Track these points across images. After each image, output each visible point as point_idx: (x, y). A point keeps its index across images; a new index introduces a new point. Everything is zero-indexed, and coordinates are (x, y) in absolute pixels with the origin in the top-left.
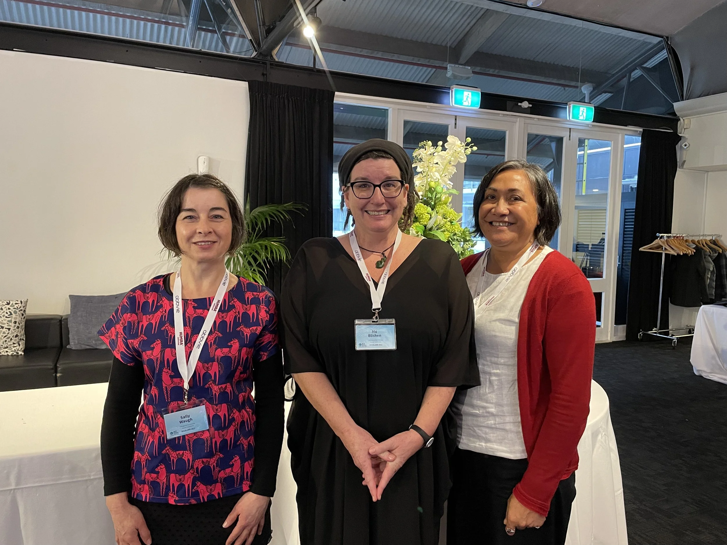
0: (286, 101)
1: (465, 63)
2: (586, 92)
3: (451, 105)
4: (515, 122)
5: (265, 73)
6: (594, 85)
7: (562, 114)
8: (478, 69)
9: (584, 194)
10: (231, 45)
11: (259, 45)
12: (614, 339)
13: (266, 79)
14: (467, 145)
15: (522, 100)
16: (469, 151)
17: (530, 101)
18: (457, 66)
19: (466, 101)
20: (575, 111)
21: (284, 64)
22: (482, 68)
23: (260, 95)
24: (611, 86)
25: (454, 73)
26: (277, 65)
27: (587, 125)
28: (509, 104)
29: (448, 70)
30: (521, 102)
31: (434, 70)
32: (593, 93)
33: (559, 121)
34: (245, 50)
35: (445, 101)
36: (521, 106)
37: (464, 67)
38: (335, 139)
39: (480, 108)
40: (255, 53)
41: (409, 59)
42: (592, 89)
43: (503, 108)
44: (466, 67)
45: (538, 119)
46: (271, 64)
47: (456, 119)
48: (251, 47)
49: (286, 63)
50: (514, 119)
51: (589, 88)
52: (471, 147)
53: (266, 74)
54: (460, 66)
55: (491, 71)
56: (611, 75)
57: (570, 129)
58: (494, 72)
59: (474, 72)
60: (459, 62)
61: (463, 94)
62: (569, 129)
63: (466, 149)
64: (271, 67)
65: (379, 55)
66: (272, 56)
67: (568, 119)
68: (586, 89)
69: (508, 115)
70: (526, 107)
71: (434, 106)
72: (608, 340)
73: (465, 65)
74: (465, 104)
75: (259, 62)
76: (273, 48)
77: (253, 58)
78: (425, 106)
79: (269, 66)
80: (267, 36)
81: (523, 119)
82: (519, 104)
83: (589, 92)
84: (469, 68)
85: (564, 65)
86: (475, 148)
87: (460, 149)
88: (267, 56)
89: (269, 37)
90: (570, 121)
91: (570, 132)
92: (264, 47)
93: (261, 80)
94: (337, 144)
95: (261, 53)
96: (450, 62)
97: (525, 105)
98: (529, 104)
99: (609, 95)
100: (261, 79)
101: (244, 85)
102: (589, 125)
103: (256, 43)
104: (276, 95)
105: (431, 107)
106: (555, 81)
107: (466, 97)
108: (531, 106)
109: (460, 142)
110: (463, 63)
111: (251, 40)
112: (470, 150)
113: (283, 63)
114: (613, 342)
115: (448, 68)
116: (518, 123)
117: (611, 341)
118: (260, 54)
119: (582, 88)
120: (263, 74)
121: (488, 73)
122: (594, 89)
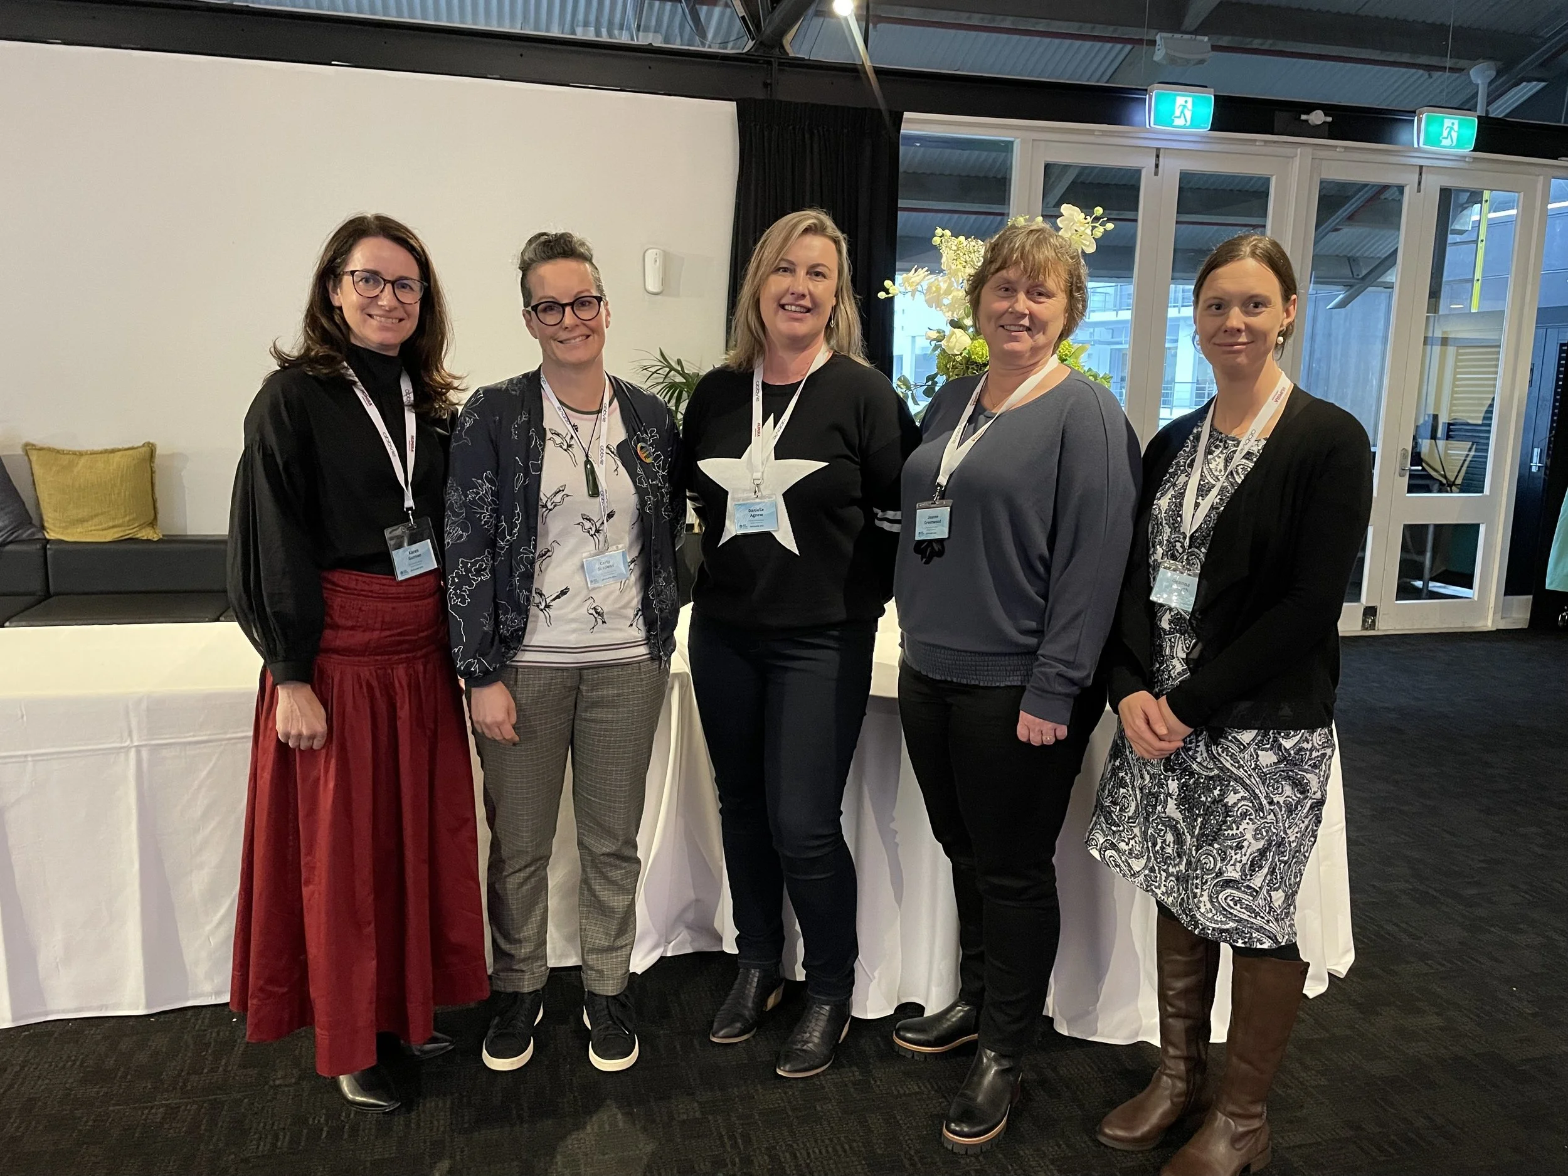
0: (807, 136)
1: (1196, 30)
2: (1479, 82)
3: (1148, 126)
4: (1293, 157)
5: (769, 81)
6: (1499, 63)
7: (1403, 136)
8: (1225, 41)
9: (1473, 311)
10: (708, 28)
11: (758, 26)
12: (1502, 625)
13: (771, 96)
14: (1097, 219)
15: (1310, 108)
16: (1099, 231)
17: (1327, 109)
18: (1178, 36)
19: (1179, 117)
20: (1434, 128)
21: (806, 62)
22: (1236, 38)
23: (758, 127)
24: (1542, 65)
25: (1169, 51)
26: (791, 65)
27: (1462, 158)
28: (1280, 117)
29: (1157, 47)
30: (1308, 113)
31: (1129, 47)
32: (1498, 83)
33: (1399, 151)
34: (732, 38)
35: (1137, 118)
36: (1307, 121)
37: (1194, 36)
38: (901, 203)
39: (1214, 128)
40: (751, 43)
41: (1072, 28)
42: (1493, 73)
43: (1266, 128)
44: (1199, 37)
45: (1346, 148)
46: (780, 64)
47: (1158, 156)
48: (744, 30)
49: (809, 60)
50: (1288, 151)
51: (1488, 72)
52: (1103, 224)
53: (771, 84)
54: (1186, 36)
55: (1256, 43)
56: (1538, 41)
57: (1421, 167)
58: (1262, 44)
59: (1215, 48)
60: (1183, 28)
61: (1174, 101)
62: (1418, 168)
63: (1094, 228)
64: (780, 70)
65: (1008, 23)
66: (782, 47)
67: (1416, 146)
68: (1480, 75)
69: (1275, 142)
70: (1319, 123)
71: (1110, 131)
72: (1486, 626)
73: (1196, 32)
74: (1179, 122)
75: (756, 61)
76: (783, 32)
77: (746, 54)
78: (1091, 132)
79: (775, 65)
80: (773, 8)
81: (1309, 150)
82: (1303, 117)
83: (1489, 80)
84: (1206, 39)
85: (1429, 21)
86: (1110, 226)
87: (1083, 229)
88: (772, 47)
89: (777, 12)
90: (1419, 150)
91: (1421, 174)
92: (767, 29)
93: (761, 97)
94: (906, 213)
95: (761, 43)
96: (1162, 29)
97: (1317, 118)
98: (1326, 115)
99: (1536, 86)
100: (760, 94)
101: (729, 108)
102: (1465, 157)
103: (753, 22)
104: (789, 126)
105: (1105, 133)
106: (1405, 58)
107: (1181, 108)
108: (1329, 119)
109: (1083, 215)
110: (1192, 29)
111: (743, 18)
112: (1101, 229)
113: (803, 59)
114: (1498, 631)
115: (1158, 42)
116: (1297, 159)
117: (1494, 629)
118: (760, 45)
119: (1472, 72)
120: (766, 85)
121: (1249, 47)
122: (1499, 73)
